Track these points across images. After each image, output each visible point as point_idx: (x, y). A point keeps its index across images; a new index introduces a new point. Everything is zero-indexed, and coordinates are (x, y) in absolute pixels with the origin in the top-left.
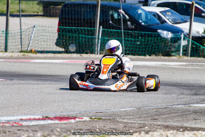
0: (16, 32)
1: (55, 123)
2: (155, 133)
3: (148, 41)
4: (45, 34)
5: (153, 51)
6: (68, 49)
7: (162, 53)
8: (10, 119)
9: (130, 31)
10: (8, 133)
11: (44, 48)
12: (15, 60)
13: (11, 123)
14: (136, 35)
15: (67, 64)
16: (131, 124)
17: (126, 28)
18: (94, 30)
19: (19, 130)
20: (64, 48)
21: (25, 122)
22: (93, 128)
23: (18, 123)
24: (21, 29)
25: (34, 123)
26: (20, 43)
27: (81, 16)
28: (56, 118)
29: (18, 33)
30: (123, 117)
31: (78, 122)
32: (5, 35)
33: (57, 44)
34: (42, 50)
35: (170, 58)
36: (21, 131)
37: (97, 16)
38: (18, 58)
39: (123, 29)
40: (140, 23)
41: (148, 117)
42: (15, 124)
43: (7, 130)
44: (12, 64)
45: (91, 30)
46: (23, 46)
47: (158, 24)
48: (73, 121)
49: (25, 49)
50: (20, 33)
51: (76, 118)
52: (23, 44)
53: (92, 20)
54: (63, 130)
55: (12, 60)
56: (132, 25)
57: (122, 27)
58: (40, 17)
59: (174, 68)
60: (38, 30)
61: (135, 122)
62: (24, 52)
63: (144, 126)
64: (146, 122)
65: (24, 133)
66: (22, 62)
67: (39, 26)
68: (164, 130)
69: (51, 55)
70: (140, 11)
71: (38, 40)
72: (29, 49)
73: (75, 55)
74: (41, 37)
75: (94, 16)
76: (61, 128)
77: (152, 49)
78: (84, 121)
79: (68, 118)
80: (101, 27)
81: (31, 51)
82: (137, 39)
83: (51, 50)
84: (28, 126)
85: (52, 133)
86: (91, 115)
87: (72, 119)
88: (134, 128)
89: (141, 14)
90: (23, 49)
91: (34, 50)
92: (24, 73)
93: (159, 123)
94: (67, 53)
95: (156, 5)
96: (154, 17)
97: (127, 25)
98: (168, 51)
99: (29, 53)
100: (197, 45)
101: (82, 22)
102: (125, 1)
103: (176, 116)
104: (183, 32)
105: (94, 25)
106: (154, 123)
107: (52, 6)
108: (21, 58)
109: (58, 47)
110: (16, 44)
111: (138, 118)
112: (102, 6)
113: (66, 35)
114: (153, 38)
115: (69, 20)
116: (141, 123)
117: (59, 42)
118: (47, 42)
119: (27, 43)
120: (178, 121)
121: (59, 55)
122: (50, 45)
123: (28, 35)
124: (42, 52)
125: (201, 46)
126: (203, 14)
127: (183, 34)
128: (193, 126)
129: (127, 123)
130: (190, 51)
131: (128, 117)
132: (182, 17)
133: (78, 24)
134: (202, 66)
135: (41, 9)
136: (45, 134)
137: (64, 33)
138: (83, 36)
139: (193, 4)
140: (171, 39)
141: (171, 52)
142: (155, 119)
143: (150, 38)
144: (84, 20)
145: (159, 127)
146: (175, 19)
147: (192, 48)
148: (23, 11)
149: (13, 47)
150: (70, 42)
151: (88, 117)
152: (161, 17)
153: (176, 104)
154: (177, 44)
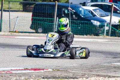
0: (7, 20)
1: (32, 72)
2: (92, 78)
3: (85, 27)
4: (24, 22)
5: (88, 32)
6: (37, 30)
7: (94, 34)
8: (5, 69)
9: (75, 21)
10: (4, 77)
11: (23, 30)
12: (6, 37)
13: (6, 71)
14: (79, 23)
15: (37, 39)
16: (77, 74)
17: (72, 19)
18: (53, 20)
19: (10, 75)
20: (35, 30)
21: (14, 71)
22: (54, 75)
23: (10, 72)
24: (10, 18)
25: (19, 72)
26: (9, 27)
27: (46, 11)
28: (32, 69)
29: (8, 21)
30: (72, 70)
31: (45, 71)
33: (31, 28)
35: (98, 37)
37: (55, 11)
38: (8, 35)
40: (81, 17)
41: (87, 70)
42: (8, 72)
43: (3, 75)
44: (4, 39)
45: (51, 20)
46: (11, 29)
47: (91, 17)
48: (42, 71)
49: (12, 30)
51: (44, 69)
52: (11, 27)
53: (52, 14)
54: (36, 76)
56: (76, 17)
58: (21, 12)
59: (101, 43)
60: (20, 19)
61: (80, 72)
62: (11, 32)
63: (84, 75)
65: (13, 77)
66: (10, 38)
67: (21, 17)
68: (97, 77)
69: (28, 34)
70: (80, 9)
71: (20, 25)
72: (14, 30)
73: (42, 34)
74: (21, 23)
75: (53, 11)
77: (88, 31)
78: (49, 71)
79: (39, 69)
80: (58, 18)
81: (15, 32)
82: (79, 25)
83: (27, 31)
84: (16, 74)
85: (30, 77)
86: (53, 68)
87: (41, 70)
88: (79, 76)
89: (81, 11)
90: (11, 30)
91: (17, 31)
92: (12, 44)
93: (94, 73)
94: (37, 33)
95: (90, 5)
96: (89, 13)
97: (73, 17)
98: (97, 33)
99: (14, 32)
100: (114, 30)
101: (46, 15)
102: (72, 3)
103: (103, 70)
104: (106, 22)
105: (53, 17)
106: (90, 73)
107: (28, 6)
108: (9, 36)
109: (31, 30)
110: (7, 27)
111: (81, 70)
112: (58, 6)
113: (36, 23)
114: (88, 25)
115: (38, 13)
116: (83, 73)
117: (33, 27)
118: (25, 26)
119: (13, 27)
120: (105, 72)
121: (32, 34)
122: (27, 28)
123: (14, 22)
124: (22, 32)
125: (117, 30)
126: (118, 12)
127: (106, 23)
128: (114, 75)
129: (74, 73)
130: (110, 33)
131: (75, 70)
132: (106, 13)
133: (44, 16)
134: (117, 42)
135: (22, 7)
136: (26, 78)
137: (35, 21)
138: (47, 23)
139: (112, 5)
140: (99, 25)
141: (99, 33)
142: (91, 71)
143: (86, 25)
144: (47, 13)
145: (94, 75)
146: (101, 14)
147: (112, 31)
148: (11, 9)
149: (5, 29)
150: (39, 27)
151: (51, 69)
152: (93, 13)
153: (103, 62)
154: (102, 29)
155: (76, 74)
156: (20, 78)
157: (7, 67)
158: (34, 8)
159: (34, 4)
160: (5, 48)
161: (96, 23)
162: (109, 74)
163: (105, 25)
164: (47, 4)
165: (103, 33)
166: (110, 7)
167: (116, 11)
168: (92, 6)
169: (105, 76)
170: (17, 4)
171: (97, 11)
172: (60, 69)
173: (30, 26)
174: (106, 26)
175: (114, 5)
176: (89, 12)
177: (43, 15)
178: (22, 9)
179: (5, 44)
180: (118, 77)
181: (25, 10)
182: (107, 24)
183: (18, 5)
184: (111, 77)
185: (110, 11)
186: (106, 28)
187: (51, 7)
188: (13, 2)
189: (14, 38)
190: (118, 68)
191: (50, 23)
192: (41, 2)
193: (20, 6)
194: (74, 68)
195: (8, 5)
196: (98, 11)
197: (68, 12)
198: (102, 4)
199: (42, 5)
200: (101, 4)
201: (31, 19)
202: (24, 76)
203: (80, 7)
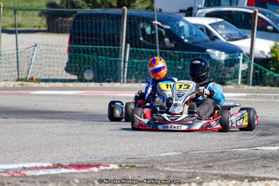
0: (11, 52)
1: (71, 173)
2: (211, 184)
4: (51, 56)
6: (82, 76)
8: (8, 168)
9: (168, 51)
10: (6, 184)
11: (50, 75)
12: (10, 92)
13: (10, 172)
14: (177, 56)
15: (82, 96)
16: (176, 174)
17: (163, 47)
18: (118, 49)
19: (22, 181)
20: (77, 75)
21: (29, 171)
23: (20, 173)
24: (17, 49)
25: (42, 172)
26: (16, 69)
27: (100, 31)
29: (13, 54)
30: (165, 164)
31: (102, 170)
33: (68, 70)
34: (47, 77)
35: (225, 87)
36: (25, 183)
37: (123, 30)
38: (13, 89)
39: (158, 48)
40: (182, 41)
41: (199, 164)
42: (15, 174)
43: (5, 181)
44: (5, 97)
45: (115, 50)
46: (20, 73)
47: (206, 41)
48: (95, 169)
49: (24, 77)
50: (15, 55)
51: (99, 165)
52: (21, 69)
53: (116, 36)
54: (82, 181)
55: (6, 92)
56: (171, 42)
57: (158, 45)
60: (41, 50)
61: (182, 170)
62: (22, 80)
63: (194, 175)
64: (197, 171)
65: (29, 185)
66: (20, 94)
67: (44, 45)
68: (222, 181)
69: (60, 84)
70: (181, 24)
71: (41, 64)
72: (29, 77)
73: (93, 85)
74: (44, 60)
75: (118, 30)
78: (111, 170)
79: (89, 166)
80: (129, 45)
81: (31, 80)
83: (59, 78)
84: (34, 177)
85: (68, 185)
86: (120, 161)
87: (93, 166)
89: (183, 27)
90: (20, 77)
91: (35, 78)
92: (24, 109)
93: (215, 172)
94: (82, 81)
95: (204, 15)
96: (201, 31)
97: (164, 43)
98: (221, 78)
99: (28, 81)
100: (261, 70)
101: (102, 39)
102: (160, 10)
103: (237, 163)
104: (241, 51)
105: (118, 43)
106: (207, 171)
107: (60, 18)
108: (18, 89)
109: (68, 74)
110: (11, 69)
111: (186, 166)
112: (129, 17)
113: (80, 57)
115: (83, 36)
116: (190, 172)
117: (71, 67)
118: (54, 66)
119: (26, 68)
120: (242, 169)
121: (71, 85)
122: (58, 71)
123: (28, 57)
124: (46, 81)
125: (267, 70)
126: (269, 27)
127: (241, 54)
128: (263, 175)
129: (170, 172)
130: (251, 78)
131: (172, 164)
132: (240, 30)
133: (96, 41)
134: (269, 97)
135: (44, 22)
137: (77, 54)
138: (104, 58)
139: (255, 12)
140: (226, 61)
141: (225, 79)
142: (208, 167)
144: (104, 35)
145: (215, 177)
146: (230, 34)
147: (255, 74)
148: (19, 26)
149: (7, 74)
150: (86, 66)
151: (117, 163)
152: (211, 32)
153: (236, 147)
154: (233, 68)
155: (174, 174)
157: (13, 163)
158: (74, 23)
159: (74, 15)
160: (7, 118)
161: (217, 55)
162: (252, 174)
163: (239, 60)
164: (103, 14)
165: (234, 78)
166: (250, 17)
167: (263, 26)
168: (208, 15)
169: (241, 179)
170: (33, 16)
171: (220, 26)
172: (137, 163)
173: (65, 65)
174: (241, 62)
175: (259, 12)
176: (202, 29)
177: (94, 39)
178: (44, 26)
179: (7, 108)
180: (272, 179)
181: (53, 28)
182: (244, 57)
183: (36, 17)
184: (256, 181)
185: (250, 27)
186: (243, 67)
187: (112, 20)
188: (24, 10)
189: (29, 94)
190: (272, 158)
191: (112, 59)
192: (89, 9)
193: (40, 19)
194: (169, 160)
195: (13, 18)
196: (223, 27)
197: (153, 32)
198: (231, 11)
199: (91, 15)
200: (228, 11)
201: (66, 49)
202: (53, 181)
203: (181, 19)
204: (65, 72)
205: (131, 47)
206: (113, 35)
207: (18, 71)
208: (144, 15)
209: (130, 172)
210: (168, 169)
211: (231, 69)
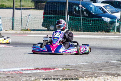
0: (19, 18)
1: (42, 72)
2: (101, 77)
3: (96, 24)
4: (36, 20)
6: (49, 28)
7: (104, 30)
8: (15, 70)
9: (86, 18)
10: (14, 77)
11: (35, 28)
13: (16, 72)
14: (89, 20)
16: (87, 72)
17: (84, 16)
18: (64, 17)
19: (21, 76)
20: (47, 28)
21: (24, 72)
22: (64, 75)
23: (20, 72)
24: (21, 17)
25: (29, 72)
27: (57, 9)
28: (42, 69)
30: (82, 68)
31: (56, 71)
32: (12, 20)
34: (34, 29)
35: (109, 33)
36: (22, 77)
37: (66, 9)
38: (20, 34)
39: (81, 16)
40: (91, 13)
41: (97, 68)
42: (18, 73)
43: (14, 76)
44: (16, 37)
46: (23, 27)
47: (102, 13)
48: (52, 70)
49: (24, 29)
50: (21, 19)
51: (54, 69)
52: (23, 25)
54: (47, 76)
55: (16, 35)
56: (87, 14)
57: (81, 15)
58: (33, 10)
59: (112, 39)
60: (32, 17)
61: (89, 71)
62: (23, 30)
63: (94, 73)
64: (96, 71)
65: (23, 78)
66: (22, 36)
68: (106, 76)
69: (40, 32)
70: (91, 6)
71: (32, 23)
72: (26, 29)
74: (33, 21)
75: (64, 9)
76: (46, 75)
77: (99, 28)
78: (59, 71)
79: (50, 69)
80: (69, 15)
81: (27, 30)
82: (90, 22)
83: (39, 29)
84: (26, 74)
85: (40, 78)
86: (63, 67)
87: (52, 69)
88: (89, 74)
89: (92, 7)
90: (23, 29)
91: (29, 29)
92: (24, 43)
93: (103, 72)
94: (49, 31)
95: (101, 2)
96: (99, 9)
97: (84, 14)
98: (108, 29)
101: (58, 13)
103: (113, 68)
104: (116, 18)
105: (64, 14)
106: (100, 71)
107: (40, 3)
108: (22, 34)
109: (43, 27)
110: (19, 25)
111: (91, 69)
112: (69, 3)
113: (48, 20)
114: (99, 22)
115: (49, 11)
116: (92, 72)
117: (44, 24)
118: (37, 24)
119: (25, 25)
120: (114, 70)
121: (44, 32)
122: (39, 26)
123: (26, 20)
124: (34, 30)
127: (116, 19)
129: (84, 72)
131: (85, 68)
132: (116, 9)
133: (55, 13)
135: (33, 5)
136: (36, 78)
140: (110, 22)
141: (110, 30)
142: (100, 69)
143: (97, 22)
144: (59, 11)
145: (103, 74)
146: (112, 11)
148: (22, 6)
149: (17, 27)
150: (51, 24)
151: (61, 68)
152: (104, 9)
153: (113, 60)
154: (113, 25)
156: (30, 78)
157: (17, 68)
158: (46, 6)
161: (106, 20)
163: (115, 21)
165: (114, 29)
166: (120, 3)
169: (114, 75)
170: (29, 2)
171: (108, 7)
172: (70, 68)
173: (42, 24)
176: (100, 8)
177: (54, 12)
178: (33, 7)
181: (37, 8)
182: (118, 20)
187: (62, 4)
189: (26, 36)
193: (31, 3)
194: (84, 66)
196: (109, 7)
197: (79, 10)
199: (53, 2)
201: (43, 16)
202: (34, 76)
203: (91, 4)
204: (42, 26)
205: (70, 16)
206: (62, 11)
207: (22, 26)
208: (75, 3)
209: (67, 72)
210: (83, 70)
211: (112, 25)
